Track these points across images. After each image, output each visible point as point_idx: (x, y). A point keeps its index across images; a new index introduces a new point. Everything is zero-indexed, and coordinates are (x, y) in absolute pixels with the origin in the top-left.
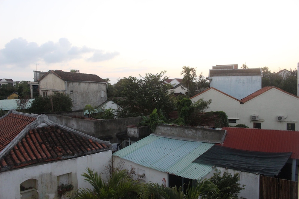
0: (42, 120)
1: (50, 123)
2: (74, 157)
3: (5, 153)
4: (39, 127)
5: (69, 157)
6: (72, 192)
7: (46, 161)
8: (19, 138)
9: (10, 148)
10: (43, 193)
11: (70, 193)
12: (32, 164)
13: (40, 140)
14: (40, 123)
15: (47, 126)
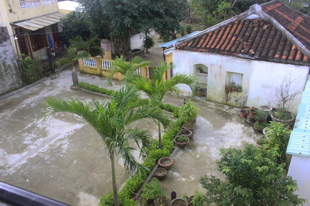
0: (253, 11)
1: (263, 16)
2: (253, 58)
3: (197, 36)
4: (249, 18)
5: (247, 56)
6: (240, 94)
7: (222, 53)
8: (220, 25)
9: (205, 33)
10: (211, 81)
11: (238, 94)
12: (209, 52)
13: (237, 32)
14: (251, 14)
15: (258, 18)
